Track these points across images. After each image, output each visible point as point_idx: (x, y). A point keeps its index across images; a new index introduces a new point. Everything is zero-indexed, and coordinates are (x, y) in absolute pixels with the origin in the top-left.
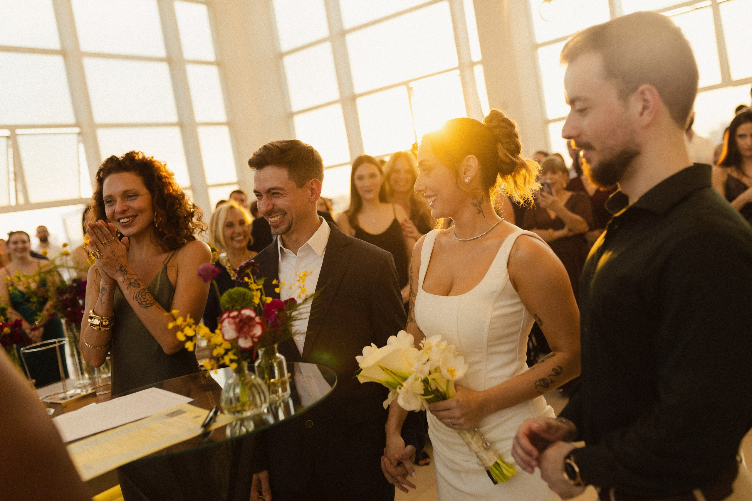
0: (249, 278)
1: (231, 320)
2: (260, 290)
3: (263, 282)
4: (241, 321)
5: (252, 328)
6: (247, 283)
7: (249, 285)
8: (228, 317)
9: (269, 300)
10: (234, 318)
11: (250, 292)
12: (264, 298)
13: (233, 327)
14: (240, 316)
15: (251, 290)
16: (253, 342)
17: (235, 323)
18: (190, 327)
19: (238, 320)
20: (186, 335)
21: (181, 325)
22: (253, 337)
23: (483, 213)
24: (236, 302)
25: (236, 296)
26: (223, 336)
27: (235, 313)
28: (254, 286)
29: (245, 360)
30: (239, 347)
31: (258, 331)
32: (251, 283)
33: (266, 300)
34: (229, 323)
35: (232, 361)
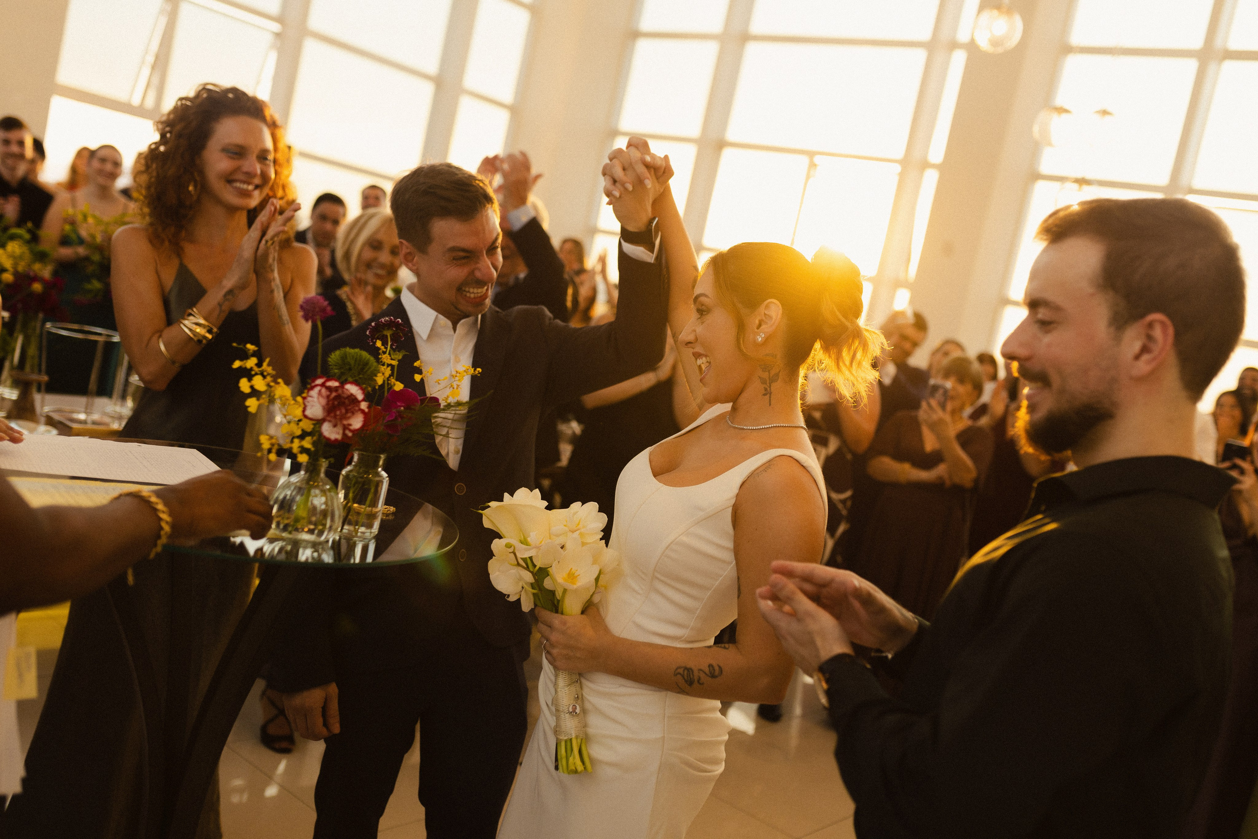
0: (385, 344)
1: (324, 390)
2: (392, 366)
3: (400, 357)
4: (338, 397)
5: (349, 415)
6: (379, 349)
7: (379, 354)
8: (323, 385)
9: (399, 386)
10: (329, 389)
11: (375, 364)
12: (393, 380)
13: (323, 401)
14: (340, 391)
15: (379, 361)
16: (344, 434)
17: (328, 397)
18: (264, 377)
19: (334, 394)
20: (252, 387)
21: (251, 369)
22: (346, 428)
23: (770, 398)
24: (350, 369)
25: (352, 362)
26: (304, 411)
27: (334, 384)
28: (386, 358)
29: (326, 458)
30: (321, 434)
31: (357, 422)
32: (384, 353)
33: (395, 385)
34: (320, 393)
35: (303, 450)
